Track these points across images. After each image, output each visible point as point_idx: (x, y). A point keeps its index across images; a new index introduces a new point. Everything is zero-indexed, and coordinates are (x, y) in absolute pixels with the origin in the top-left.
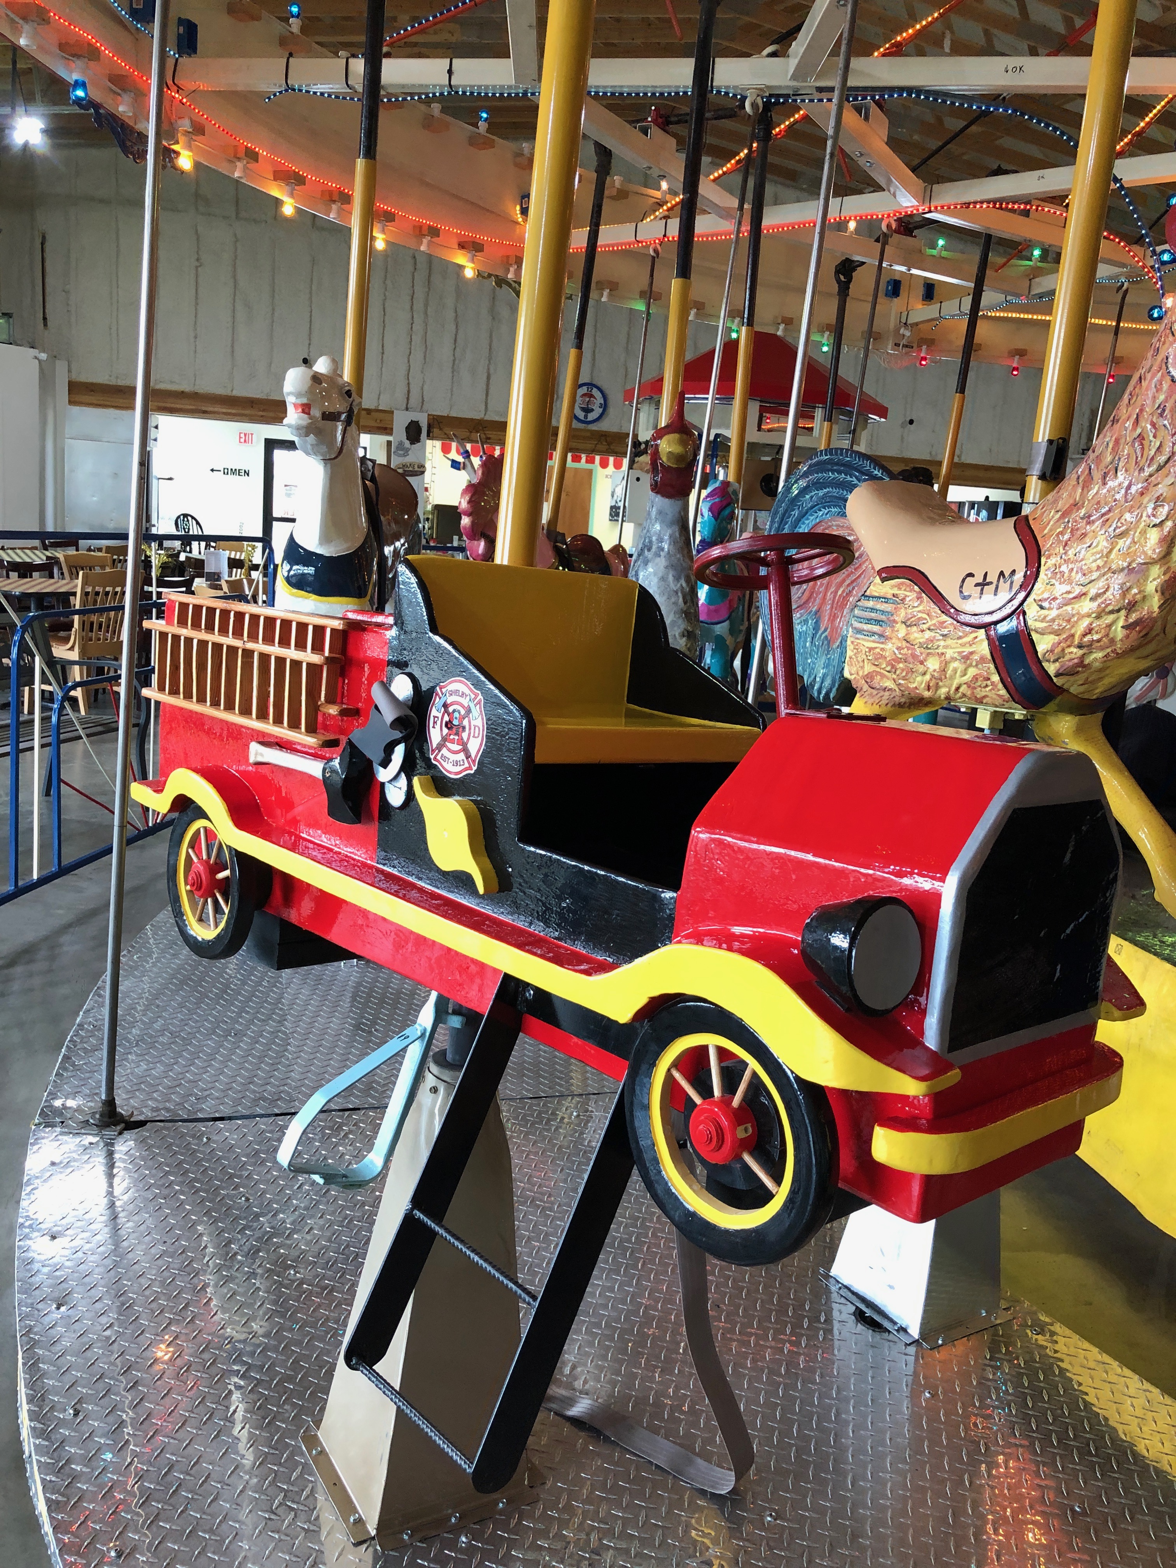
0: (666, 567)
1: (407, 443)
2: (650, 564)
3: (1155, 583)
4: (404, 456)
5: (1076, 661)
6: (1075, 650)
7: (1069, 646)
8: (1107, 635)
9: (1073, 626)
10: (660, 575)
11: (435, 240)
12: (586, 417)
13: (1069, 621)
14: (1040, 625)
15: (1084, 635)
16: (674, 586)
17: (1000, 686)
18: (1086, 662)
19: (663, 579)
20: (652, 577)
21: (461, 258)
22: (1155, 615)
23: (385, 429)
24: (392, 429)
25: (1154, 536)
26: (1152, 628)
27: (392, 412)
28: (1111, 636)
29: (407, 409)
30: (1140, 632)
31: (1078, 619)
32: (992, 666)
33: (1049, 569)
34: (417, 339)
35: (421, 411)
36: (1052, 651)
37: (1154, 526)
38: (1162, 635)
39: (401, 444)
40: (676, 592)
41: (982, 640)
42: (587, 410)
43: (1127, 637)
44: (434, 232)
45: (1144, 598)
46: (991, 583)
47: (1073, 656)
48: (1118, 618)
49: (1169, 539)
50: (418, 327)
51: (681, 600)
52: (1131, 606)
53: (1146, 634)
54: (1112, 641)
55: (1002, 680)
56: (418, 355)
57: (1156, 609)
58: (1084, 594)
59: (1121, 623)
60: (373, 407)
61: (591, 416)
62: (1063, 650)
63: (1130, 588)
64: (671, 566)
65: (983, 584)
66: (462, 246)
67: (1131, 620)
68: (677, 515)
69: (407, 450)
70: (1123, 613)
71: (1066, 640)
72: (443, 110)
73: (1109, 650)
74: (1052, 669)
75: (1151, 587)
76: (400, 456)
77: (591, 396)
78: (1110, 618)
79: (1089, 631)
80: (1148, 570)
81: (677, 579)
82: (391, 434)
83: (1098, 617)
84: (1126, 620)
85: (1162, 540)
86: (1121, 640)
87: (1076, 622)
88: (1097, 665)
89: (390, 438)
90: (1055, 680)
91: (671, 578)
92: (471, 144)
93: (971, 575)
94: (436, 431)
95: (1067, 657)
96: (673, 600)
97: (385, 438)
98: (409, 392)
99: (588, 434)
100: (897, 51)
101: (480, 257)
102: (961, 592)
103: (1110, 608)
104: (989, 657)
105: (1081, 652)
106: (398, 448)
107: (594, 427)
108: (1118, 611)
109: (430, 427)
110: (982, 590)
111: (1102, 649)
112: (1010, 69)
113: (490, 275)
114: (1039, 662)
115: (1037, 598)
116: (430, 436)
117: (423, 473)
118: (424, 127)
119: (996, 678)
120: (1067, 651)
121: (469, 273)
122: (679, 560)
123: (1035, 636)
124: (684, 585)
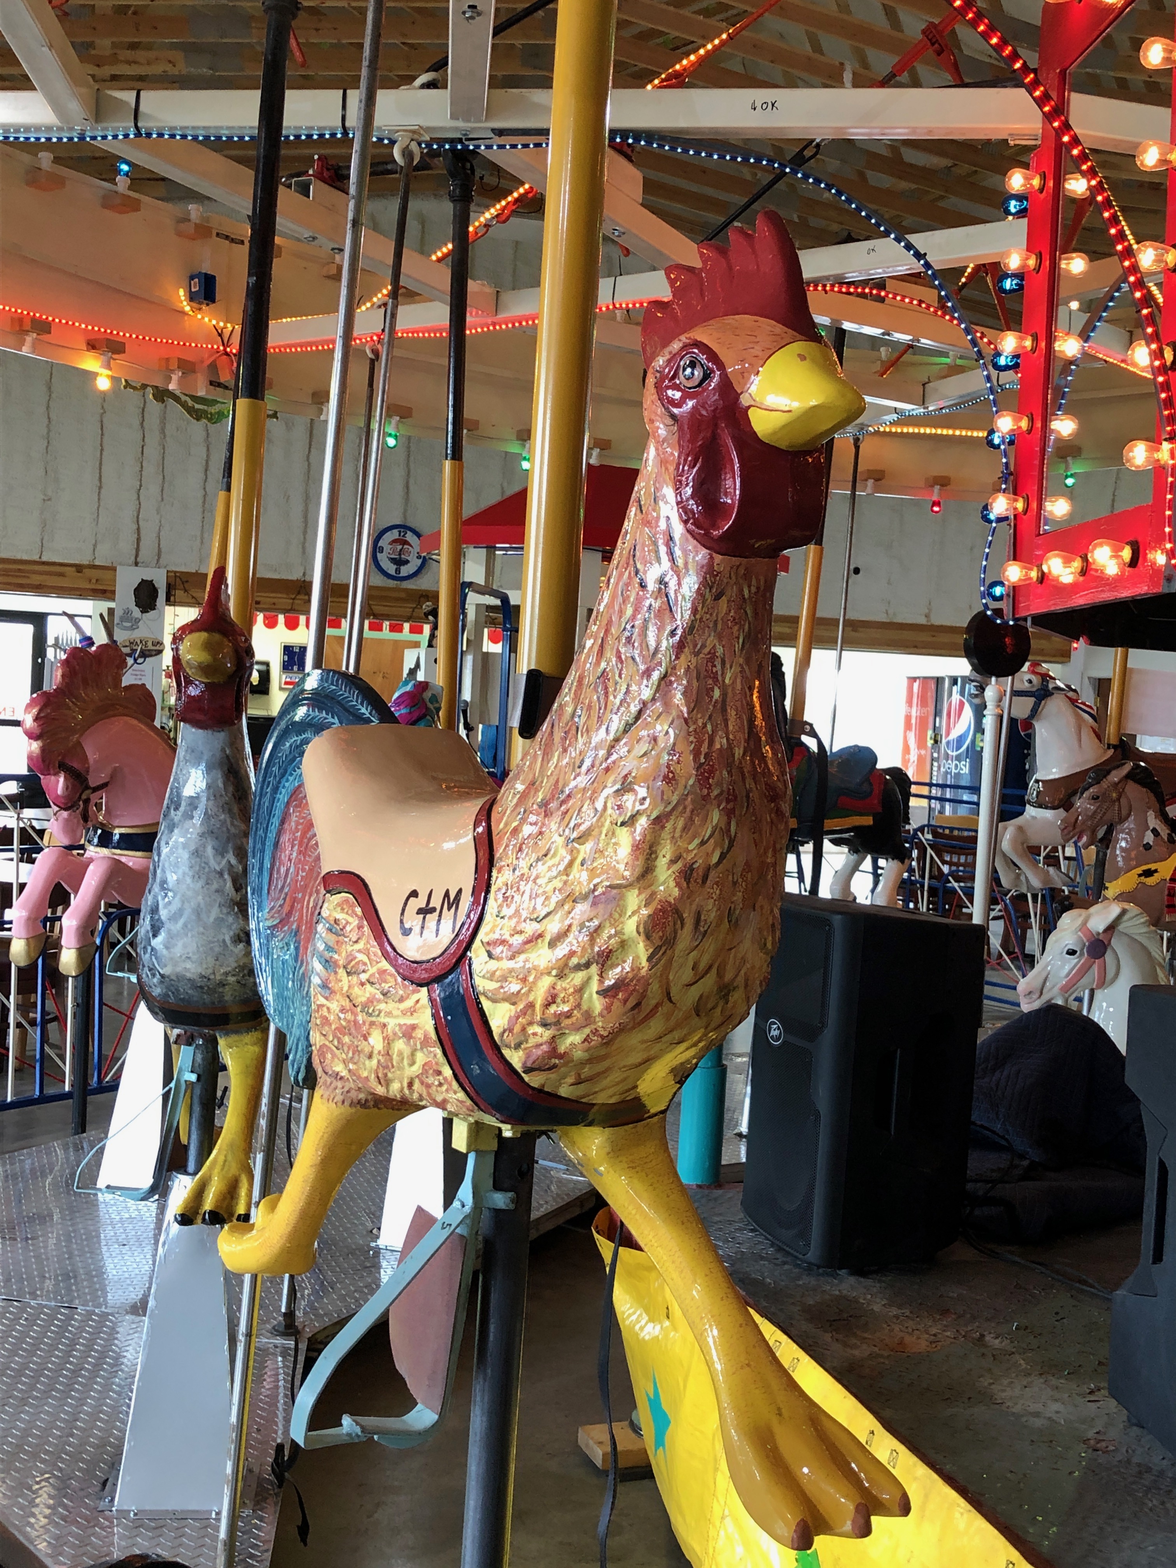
0: (202, 835)
1: (136, 612)
2: (176, 831)
3: (635, 918)
4: (132, 628)
5: (545, 1048)
6: (538, 1029)
7: (531, 1023)
8: (578, 1006)
9: (530, 990)
10: (193, 847)
11: (45, 337)
12: (398, 571)
13: (524, 980)
14: (491, 986)
15: (547, 1005)
16: (216, 864)
17: (455, 1085)
18: (562, 1049)
19: (197, 853)
20: (180, 851)
21: (91, 363)
22: (643, 972)
23: (104, 592)
24: (113, 592)
25: (625, 840)
26: (643, 995)
27: (115, 569)
28: (585, 1007)
29: (136, 564)
30: (625, 1001)
31: (537, 979)
32: (439, 1051)
33: (499, 889)
34: (150, 469)
35: (158, 565)
36: (511, 1030)
37: (623, 824)
38: (667, 1006)
39: (127, 612)
40: (221, 874)
41: (423, 1007)
42: (400, 562)
43: (608, 1008)
44: (42, 327)
45: (623, 944)
46: (433, 910)
47: (539, 1040)
48: (589, 978)
49: (646, 846)
50: (153, 451)
51: (229, 884)
52: (605, 959)
53: (638, 1005)
54: (588, 1017)
55: (455, 1075)
56: (152, 490)
57: (644, 963)
58: (541, 936)
59: (594, 986)
60: (86, 562)
61: (405, 571)
62: (524, 1029)
63: (598, 929)
64: (209, 833)
65: (425, 911)
66: (92, 346)
67: (609, 982)
68: (218, 755)
69: (137, 621)
70: (594, 969)
71: (524, 1013)
72: (57, 160)
73: (587, 1031)
74: (516, 1059)
75: (630, 926)
76: (126, 629)
77: (406, 543)
78: (578, 978)
79: (552, 1000)
80: (622, 897)
81: (220, 852)
82: (113, 600)
83: (561, 976)
84: (601, 981)
85: (636, 847)
86: (601, 1015)
87: (534, 983)
88: (578, 1054)
89: (112, 605)
90: (526, 1078)
91: (210, 851)
92: (105, 206)
93: (414, 894)
94: (179, 593)
95: (532, 1041)
96: (215, 886)
97: (104, 606)
98: (138, 540)
99: (403, 595)
100: (678, 81)
101: (120, 361)
102: (402, 922)
103: (574, 961)
104: (433, 1035)
105: (547, 1034)
106: (122, 619)
107: (406, 585)
108: (587, 965)
109: (170, 589)
110: (424, 918)
111: (578, 1029)
112: (758, 105)
113: (144, 386)
114: (497, 1048)
115: (485, 940)
116: (169, 601)
117: (160, 652)
118: (27, 184)
119: (447, 1072)
120: (531, 1030)
121: (103, 384)
122: (223, 823)
123: (486, 1004)
124: (234, 861)
